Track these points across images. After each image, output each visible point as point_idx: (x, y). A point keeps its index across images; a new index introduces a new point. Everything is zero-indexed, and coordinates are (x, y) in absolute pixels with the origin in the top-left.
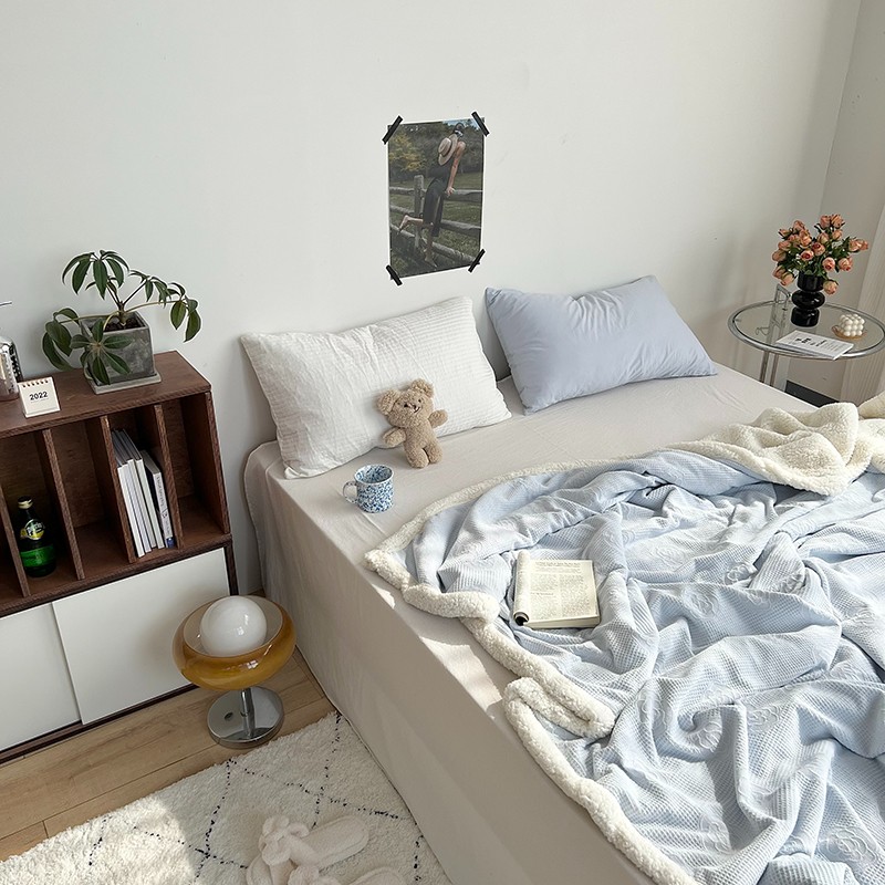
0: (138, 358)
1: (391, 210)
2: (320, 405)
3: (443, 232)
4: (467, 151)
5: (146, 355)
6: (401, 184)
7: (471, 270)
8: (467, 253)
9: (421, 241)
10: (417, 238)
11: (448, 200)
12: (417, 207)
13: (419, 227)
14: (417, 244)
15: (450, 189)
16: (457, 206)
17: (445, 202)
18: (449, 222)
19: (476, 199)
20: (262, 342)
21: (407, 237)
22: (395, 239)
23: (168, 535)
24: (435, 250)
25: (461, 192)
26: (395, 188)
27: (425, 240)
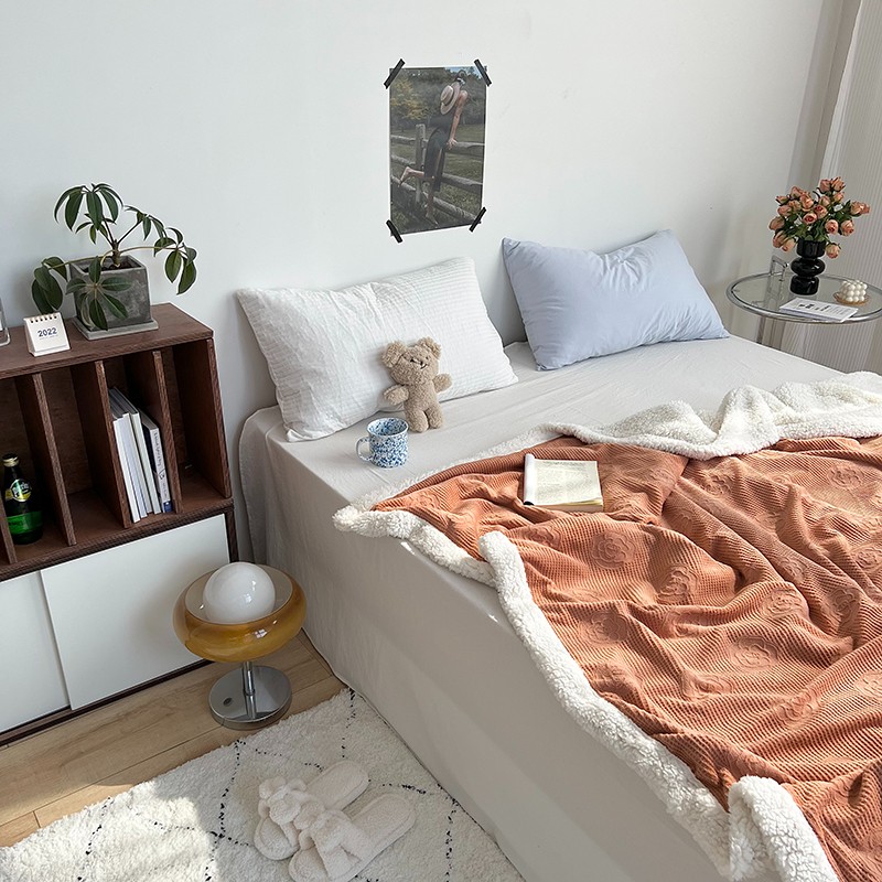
0: (134, 301)
1: (392, 160)
2: (324, 362)
4: (469, 100)
5: (142, 299)
6: (402, 133)
8: (469, 210)
10: (418, 193)
11: (450, 152)
13: (421, 181)
14: (418, 199)
15: (452, 141)
16: (461, 160)
17: (446, 154)
18: (450, 176)
19: (478, 153)
20: (260, 297)
21: (408, 191)
22: (396, 191)
23: (166, 499)
25: (462, 144)
26: (396, 137)
27: (427, 195)
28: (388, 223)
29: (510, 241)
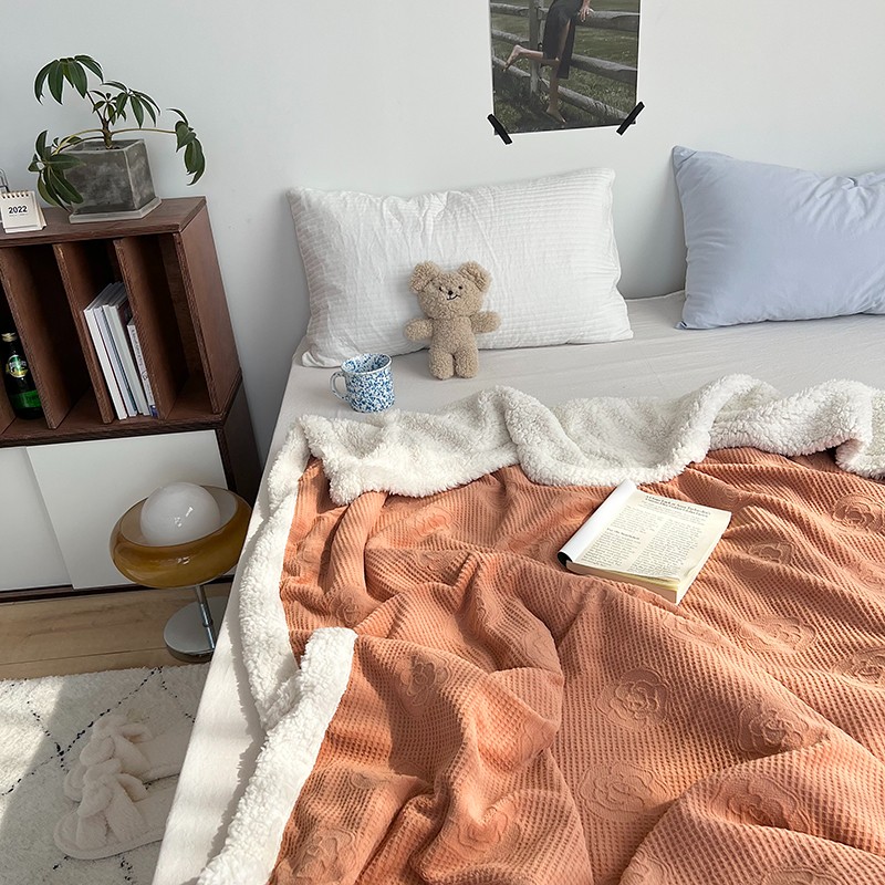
0: (114, 186)
1: (493, 36)
2: (345, 279)
3: (575, 73)
5: (123, 184)
7: (621, 131)
8: (615, 105)
9: (540, 84)
10: (534, 80)
11: (582, 25)
12: (533, 34)
13: (538, 64)
14: (533, 88)
15: (586, 9)
16: (598, 35)
17: (578, 28)
18: (584, 58)
19: (631, 27)
20: (303, 197)
21: (519, 78)
22: (501, 79)
23: (152, 402)
24: (564, 98)
25: (603, 14)
26: (499, 5)
27: (547, 82)
28: (490, 117)
29: (683, 150)
